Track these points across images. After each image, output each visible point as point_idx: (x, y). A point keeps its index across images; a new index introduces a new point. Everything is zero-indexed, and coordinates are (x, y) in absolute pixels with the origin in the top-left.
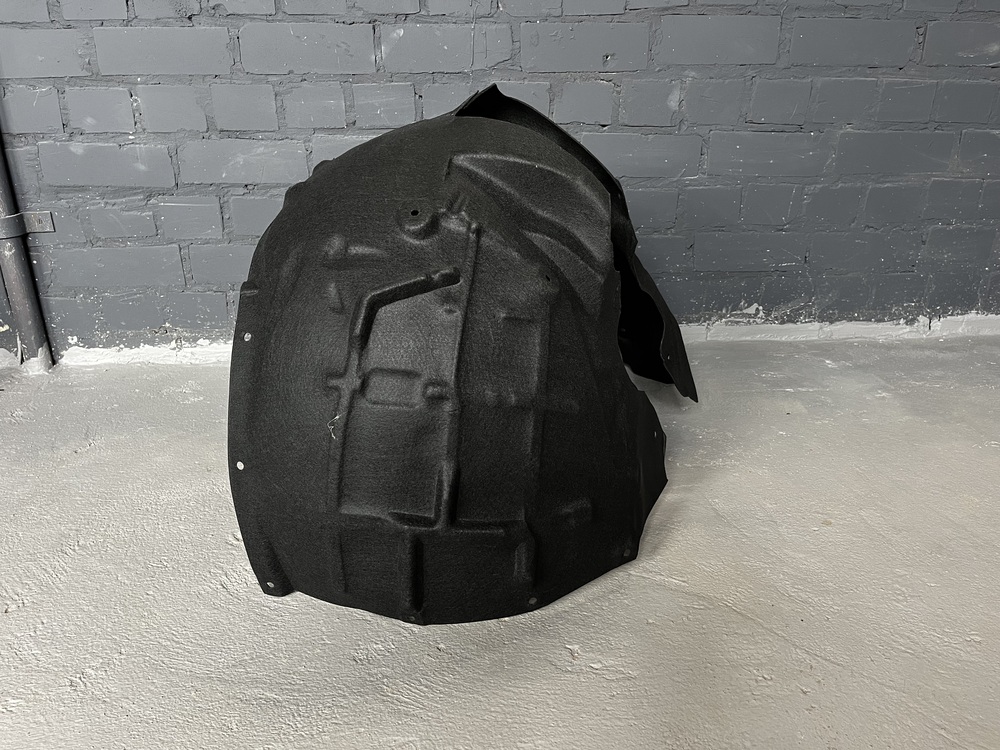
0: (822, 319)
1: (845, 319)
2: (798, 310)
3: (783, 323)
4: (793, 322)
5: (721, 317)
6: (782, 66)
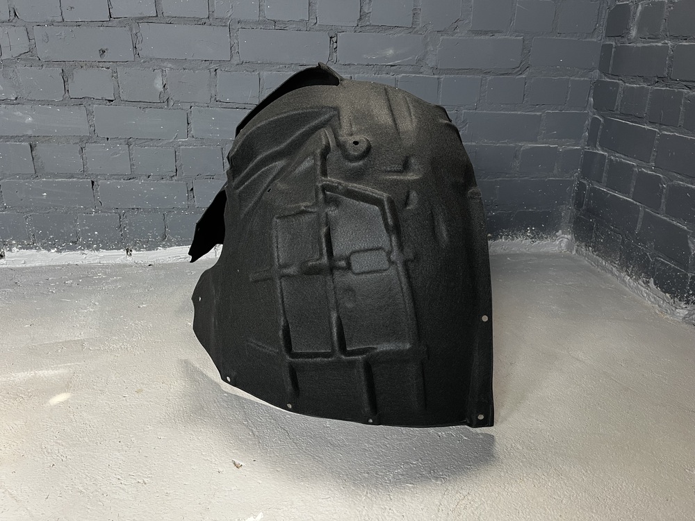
6: (236, 63)
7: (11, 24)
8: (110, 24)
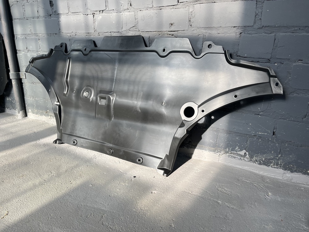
0: (285, 168)
1: (301, 172)
2: (270, 159)
3: (260, 164)
4: (266, 165)
5: (226, 152)
6: (257, 27)
7: (128, 11)
8: (177, 6)
